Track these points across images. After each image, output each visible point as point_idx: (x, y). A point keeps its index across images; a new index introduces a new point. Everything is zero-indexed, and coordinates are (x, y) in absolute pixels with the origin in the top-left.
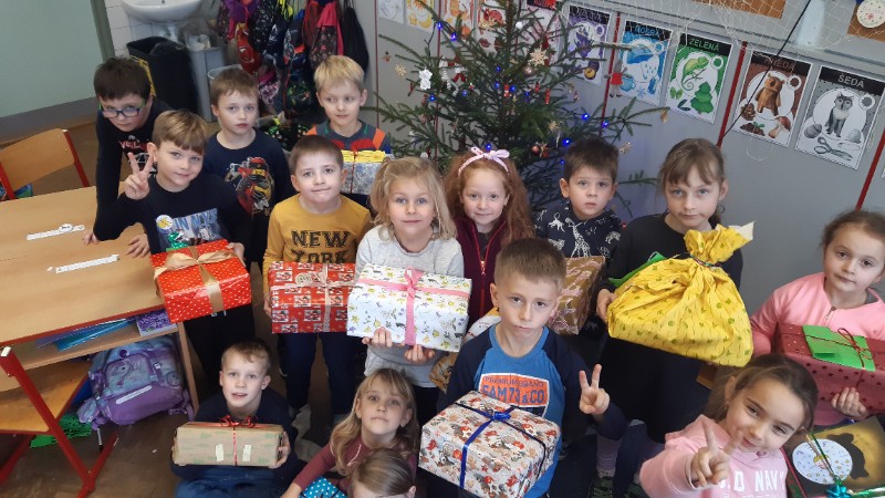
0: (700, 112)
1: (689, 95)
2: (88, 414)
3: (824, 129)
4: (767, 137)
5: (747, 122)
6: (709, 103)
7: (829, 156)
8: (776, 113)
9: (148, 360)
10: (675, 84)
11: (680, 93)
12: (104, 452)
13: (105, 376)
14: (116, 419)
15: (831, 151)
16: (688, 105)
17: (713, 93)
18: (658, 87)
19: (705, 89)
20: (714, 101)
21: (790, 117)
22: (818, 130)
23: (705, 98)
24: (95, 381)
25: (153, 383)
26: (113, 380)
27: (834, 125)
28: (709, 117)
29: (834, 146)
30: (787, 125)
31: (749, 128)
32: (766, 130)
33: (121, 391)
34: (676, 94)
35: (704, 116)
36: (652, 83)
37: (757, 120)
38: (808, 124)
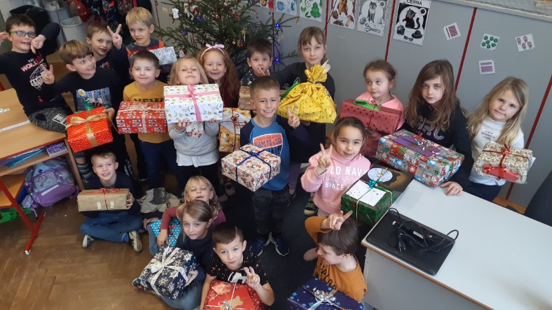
0: (315, 17)
1: (309, 10)
2: (27, 203)
4: (345, 26)
5: (335, 20)
6: (318, 12)
7: (371, 32)
8: (346, 14)
9: (55, 173)
10: (302, 5)
12: (39, 219)
13: (33, 183)
14: (42, 203)
15: (373, 30)
16: (309, 14)
17: (319, 7)
18: (295, 6)
19: (315, 5)
20: (320, 11)
21: (353, 15)
22: (365, 21)
23: (316, 11)
24: (28, 187)
25: (59, 183)
26: (38, 184)
27: (371, 17)
28: (319, 19)
29: (372, 27)
30: (352, 20)
31: (336, 23)
32: (344, 23)
33: (43, 189)
34: (303, 9)
36: (292, 5)
37: (340, 18)
38: (360, 18)
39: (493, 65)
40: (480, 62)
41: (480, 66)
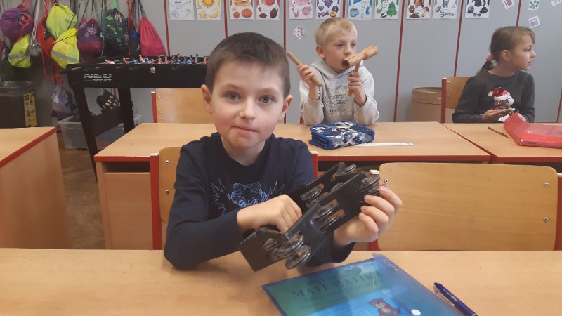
0: (391, 16)
1: (385, 10)
3: (442, 7)
4: (421, 17)
5: (412, 14)
6: (395, 11)
7: (446, 17)
8: (423, 6)
10: (378, 7)
11: (381, 10)
15: (446, 14)
16: (385, 14)
17: (396, 6)
18: (370, 11)
19: (392, 5)
20: (397, 10)
21: (428, 6)
22: (440, 8)
23: (392, 10)
27: (445, 4)
29: (446, 12)
30: (428, 10)
31: (414, 16)
32: (420, 15)
34: (379, 11)
35: (394, 17)
36: (368, 9)
37: (416, 11)
38: (436, 6)
39: (538, 20)
40: (530, 19)
41: (530, 23)
